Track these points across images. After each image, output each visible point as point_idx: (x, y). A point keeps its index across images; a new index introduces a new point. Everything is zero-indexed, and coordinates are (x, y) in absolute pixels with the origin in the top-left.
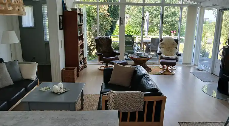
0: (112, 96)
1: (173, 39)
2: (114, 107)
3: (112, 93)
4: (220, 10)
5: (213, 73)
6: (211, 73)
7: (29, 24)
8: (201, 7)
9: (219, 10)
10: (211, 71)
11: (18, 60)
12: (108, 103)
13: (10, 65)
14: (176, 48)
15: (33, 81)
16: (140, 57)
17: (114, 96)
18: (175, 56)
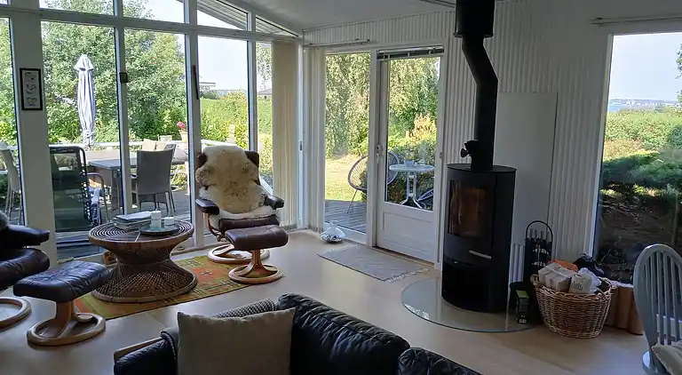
1: (240, 152)
4: (380, 56)
5: (376, 247)
6: (371, 245)
8: (311, 47)
9: (378, 58)
10: (371, 241)
14: (255, 181)
16: (144, 235)
18: (266, 211)
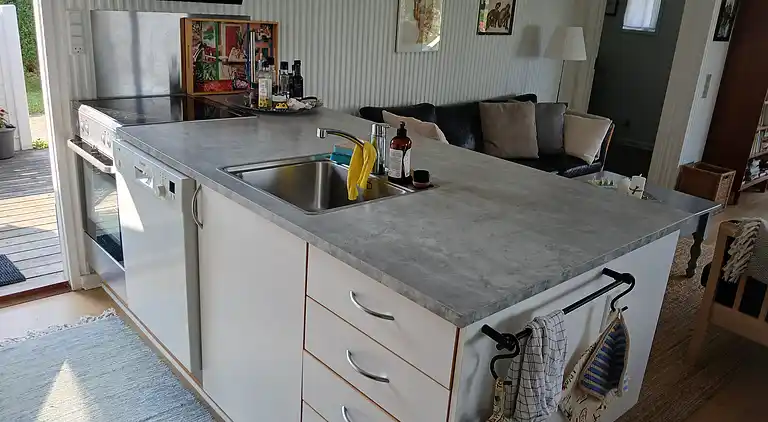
0: (749, 228)
2: (748, 261)
3: (756, 223)
7: (643, 21)
11: (566, 104)
12: (732, 245)
13: (546, 111)
15: (585, 163)
17: (756, 230)
